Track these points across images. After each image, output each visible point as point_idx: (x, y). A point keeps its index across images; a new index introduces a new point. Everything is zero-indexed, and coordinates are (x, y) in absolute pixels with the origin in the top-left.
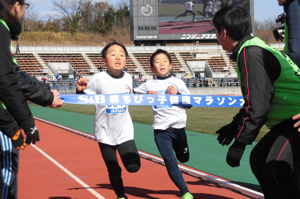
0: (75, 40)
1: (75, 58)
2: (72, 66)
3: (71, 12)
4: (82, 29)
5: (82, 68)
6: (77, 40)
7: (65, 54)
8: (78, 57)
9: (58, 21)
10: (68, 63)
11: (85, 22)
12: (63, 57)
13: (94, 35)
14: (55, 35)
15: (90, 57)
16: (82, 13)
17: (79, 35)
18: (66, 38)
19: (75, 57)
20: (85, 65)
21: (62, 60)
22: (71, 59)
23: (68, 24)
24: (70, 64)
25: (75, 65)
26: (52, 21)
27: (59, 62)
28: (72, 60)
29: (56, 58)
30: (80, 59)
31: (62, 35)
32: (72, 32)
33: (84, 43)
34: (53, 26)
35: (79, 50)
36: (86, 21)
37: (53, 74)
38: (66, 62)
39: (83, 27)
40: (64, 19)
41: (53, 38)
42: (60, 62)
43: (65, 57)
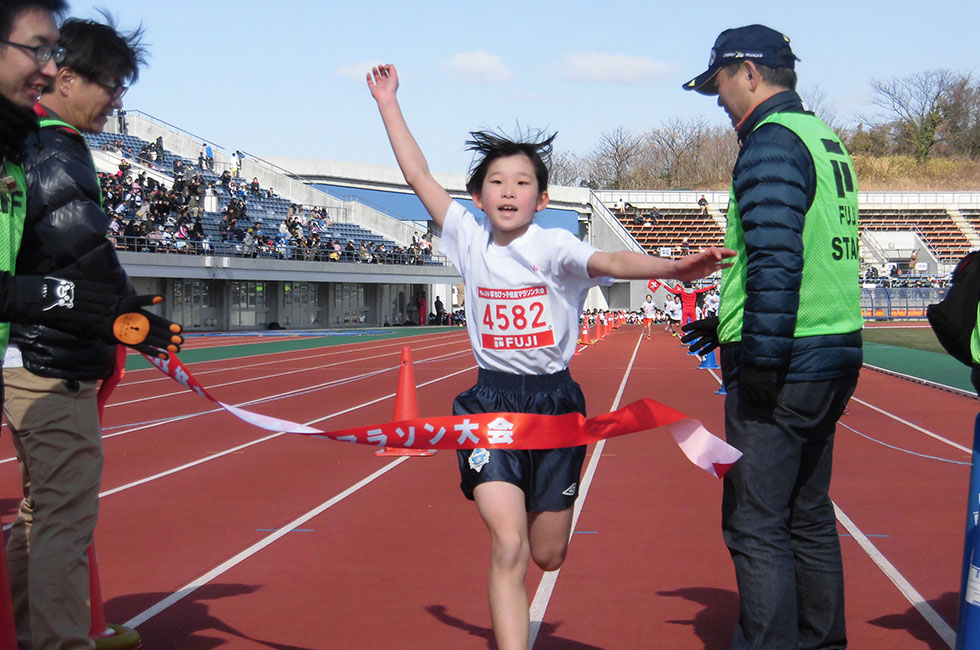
0: (924, 174)
1: (930, 221)
2: (924, 240)
3: (917, 106)
4: (942, 149)
5: (948, 244)
6: (931, 175)
7: (906, 211)
8: (938, 217)
9: (884, 129)
10: (914, 233)
11: (951, 131)
12: (902, 217)
13: (973, 163)
14: (876, 163)
15: (969, 217)
16: (945, 110)
17: (937, 163)
18: (901, 172)
19: (932, 217)
20: (956, 238)
21: (897, 226)
22: (921, 223)
23: (908, 135)
24: (919, 234)
25: (932, 238)
26: (866, 128)
27: (890, 229)
28: (923, 227)
29: (883, 220)
30: (944, 223)
31: (892, 164)
32: (918, 154)
33: (949, 182)
34: (871, 141)
35: (940, 200)
36: (955, 129)
37: (875, 261)
38: (907, 229)
39: (945, 143)
40: (899, 125)
41: (870, 171)
42: (894, 229)
43: (906, 217)
